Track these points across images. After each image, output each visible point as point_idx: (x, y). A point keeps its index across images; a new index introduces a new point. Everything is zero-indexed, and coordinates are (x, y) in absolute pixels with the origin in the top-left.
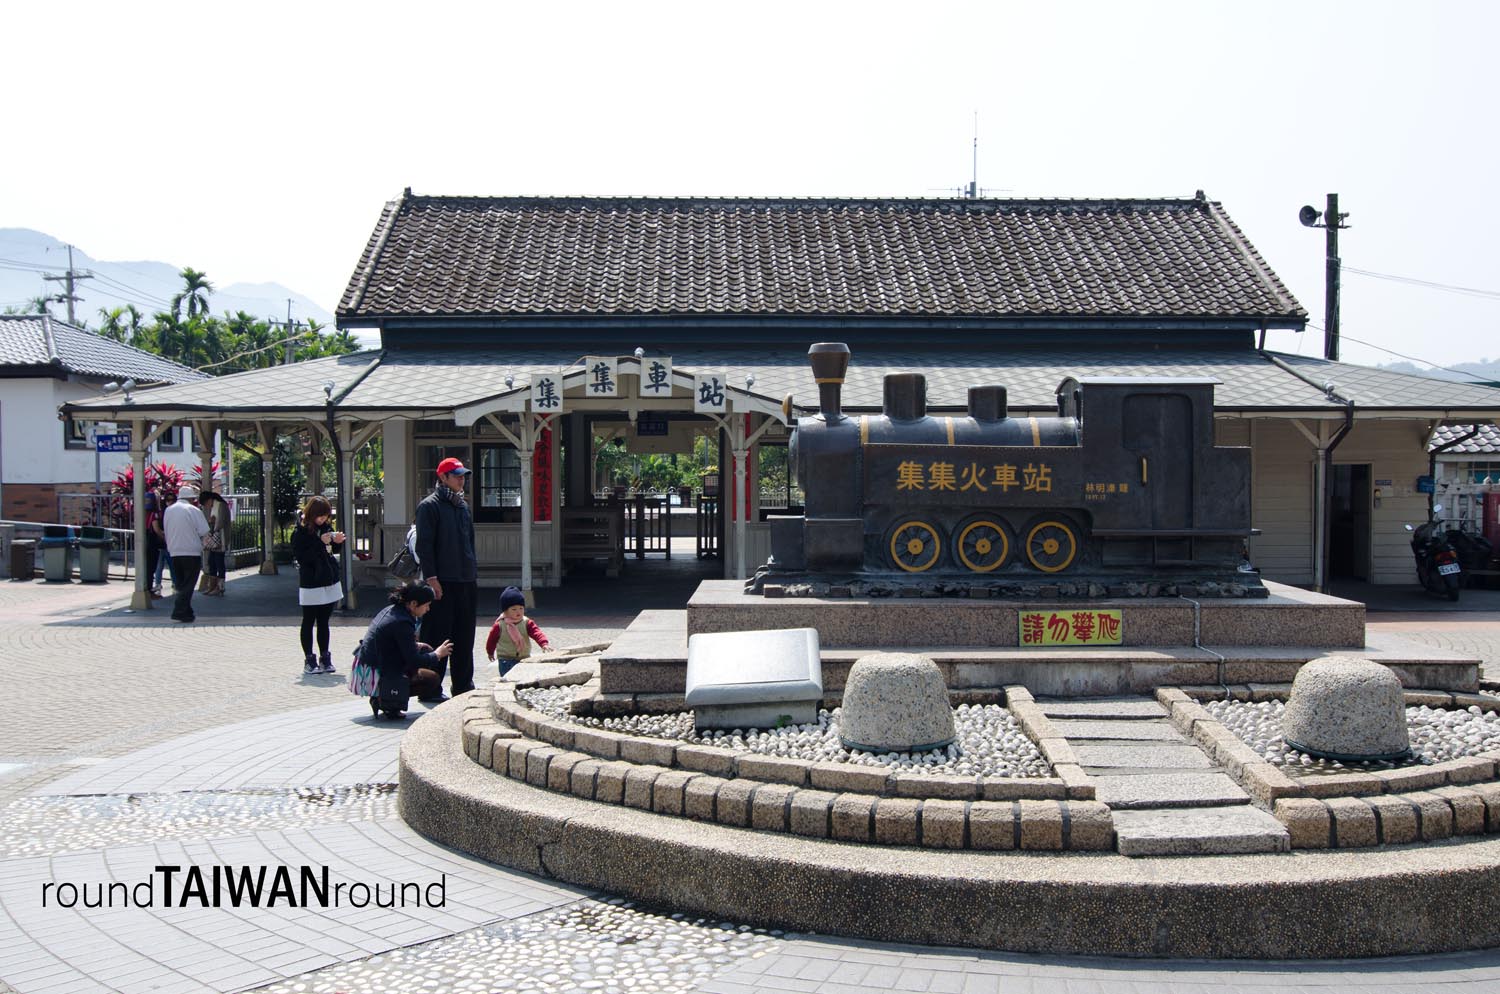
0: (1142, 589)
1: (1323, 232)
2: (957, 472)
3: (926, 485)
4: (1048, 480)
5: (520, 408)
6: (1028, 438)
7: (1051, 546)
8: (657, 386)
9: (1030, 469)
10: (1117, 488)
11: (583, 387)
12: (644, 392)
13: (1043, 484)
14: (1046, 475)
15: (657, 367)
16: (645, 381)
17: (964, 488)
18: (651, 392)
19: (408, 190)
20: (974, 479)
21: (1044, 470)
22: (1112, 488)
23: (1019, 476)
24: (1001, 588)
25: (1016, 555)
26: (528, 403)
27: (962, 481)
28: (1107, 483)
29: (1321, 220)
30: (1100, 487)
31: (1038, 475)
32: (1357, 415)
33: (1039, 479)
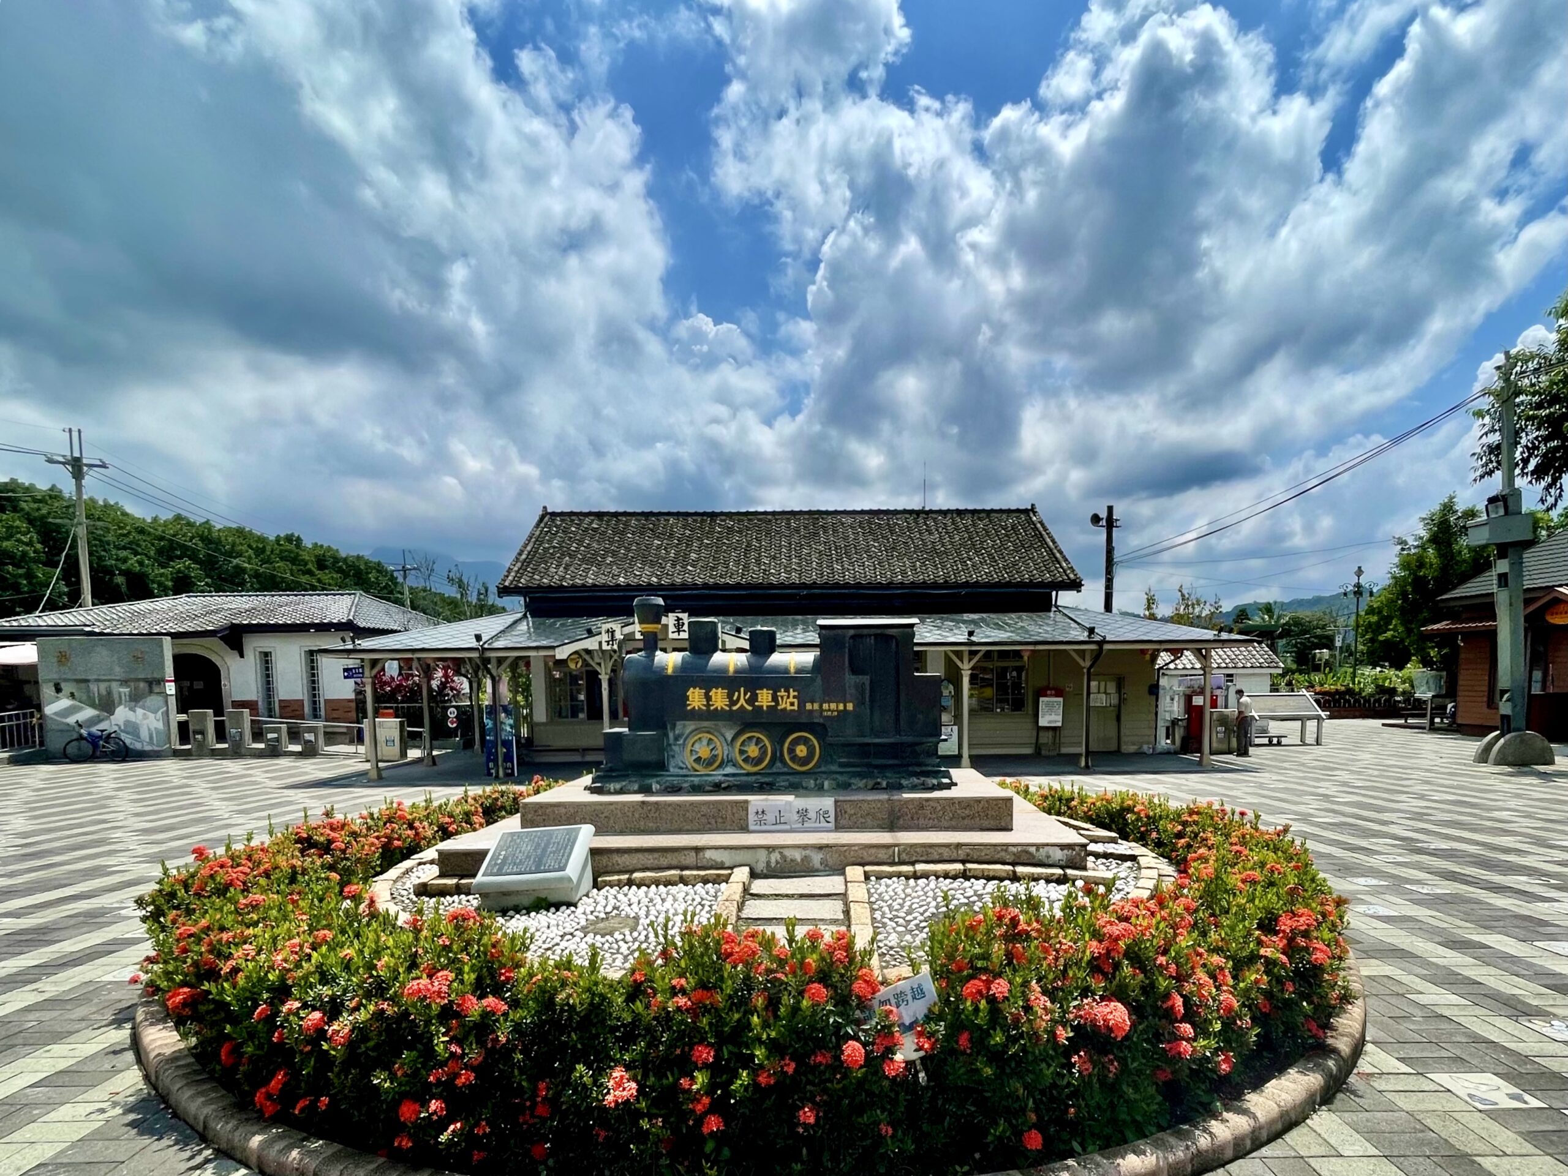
0: (861, 784)
1: (1104, 530)
2: (730, 696)
3: (708, 705)
4: (796, 701)
5: (596, 647)
6: (786, 670)
7: (801, 751)
8: (679, 631)
9: (782, 693)
10: (845, 706)
11: (634, 633)
12: (671, 636)
13: (792, 704)
14: (794, 697)
15: (678, 619)
16: (672, 628)
17: (735, 708)
18: (675, 636)
19: (545, 508)
20: (742, 701)
21: (792, 693)
22: (841, 707)
23: (775, 698)
24: (762, 783)
25: (777, 757)
26: (600, 643)
27: (733, 703)
28: (838, 702)
29: (1104, 523)
30: (833, 706)
31: (788, 697)
32: (1106, 647)
33: (788, 702)
